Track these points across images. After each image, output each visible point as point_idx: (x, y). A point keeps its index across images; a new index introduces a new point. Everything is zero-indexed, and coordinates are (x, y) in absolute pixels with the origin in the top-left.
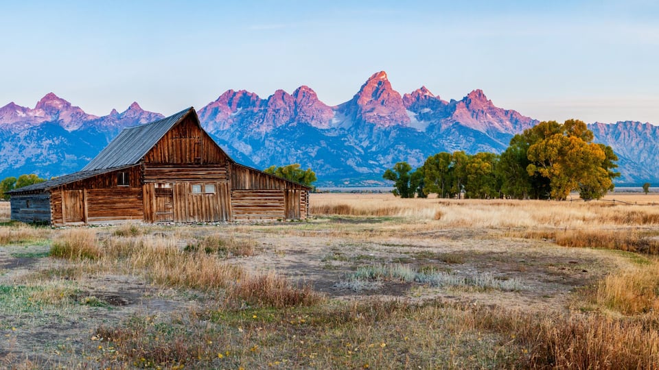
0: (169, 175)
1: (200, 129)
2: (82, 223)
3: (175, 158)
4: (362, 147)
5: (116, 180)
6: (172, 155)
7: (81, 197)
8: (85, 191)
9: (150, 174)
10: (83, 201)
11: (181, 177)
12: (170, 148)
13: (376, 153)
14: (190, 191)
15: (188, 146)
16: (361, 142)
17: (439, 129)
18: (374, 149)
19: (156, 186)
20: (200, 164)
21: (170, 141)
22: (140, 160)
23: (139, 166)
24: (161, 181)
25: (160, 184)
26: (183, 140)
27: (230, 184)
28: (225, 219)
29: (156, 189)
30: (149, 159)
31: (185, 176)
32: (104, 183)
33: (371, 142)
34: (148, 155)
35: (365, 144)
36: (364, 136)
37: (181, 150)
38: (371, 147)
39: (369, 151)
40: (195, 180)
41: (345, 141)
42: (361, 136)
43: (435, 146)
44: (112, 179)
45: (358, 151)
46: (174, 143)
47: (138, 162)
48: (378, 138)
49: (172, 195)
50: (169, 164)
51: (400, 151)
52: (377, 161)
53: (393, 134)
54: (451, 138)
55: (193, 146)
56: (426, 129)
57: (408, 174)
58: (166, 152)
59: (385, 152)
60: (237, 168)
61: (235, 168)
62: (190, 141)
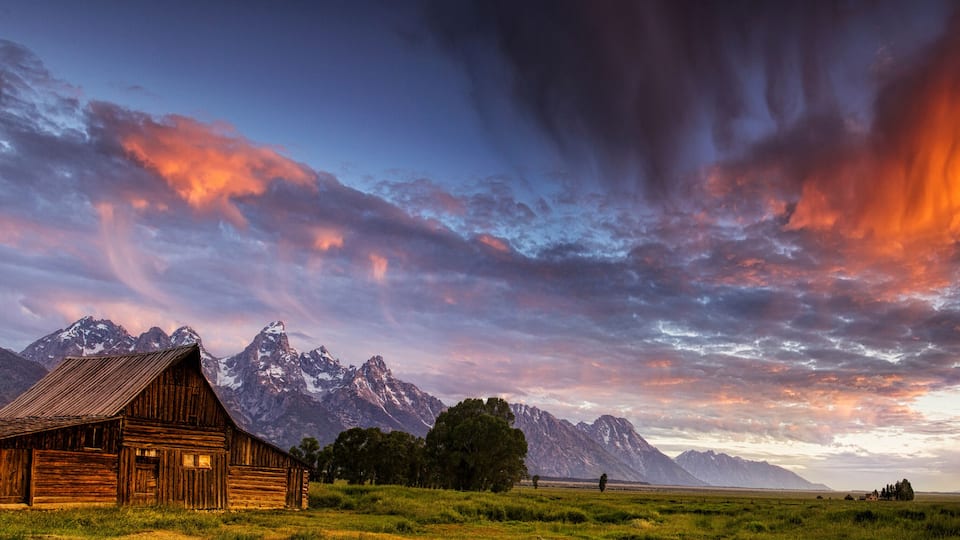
0: (156, 438)
1: (201, 377)
2: (24, 505)
3: (166, 413)
4: (250, 414)
5: (83, 439)
6: (163, 408)
7: (26, 461)
8: (36, 452)
9: (131, 432)
10: (29, 468)
11: (171, 442)
12: (161, 397)
13: (267, 423)
14: (181, 464)
15: (183, 398)
16: (249, 408)
17: (336, 400)
18: (264, 419)
19: (138, 453)
20: (195, 424)
21: (161, 386)
22: (121, 412)
23: (118, 420)
24: (145, 446)
25: (143, 451)
26: (178, 388)
27: (229, 456)
28: (219, 506)
29: (137, 457)
30: (133, 412)
31: (177, 441)
32: (65, 443)
33: (261, 409)
34: (132, 404)
35: (255, 411)
36: (255, 400)
37: (174, 402)
38: (260, 416)
39: (259, 420)
40: (189, 447)
41: (232, 405)
42: (250, 400)
43: (331, 421)
44: (78, 436)
45: (246, 420)
46: (167, 392)
47: (117, 415)
48: (269, 404)
49: (157, 468)
50: (157, 421)
51: (293, 424)
52: (266, 434)
53: (286, 401)
54: (347, 411)
55: (189, 398)
56: (323, 398)
57: (315, 452)
58: (156, 403)
59: (276, 425)
60: (238, 435)
61: (236, 436)
62: (187, 391)
